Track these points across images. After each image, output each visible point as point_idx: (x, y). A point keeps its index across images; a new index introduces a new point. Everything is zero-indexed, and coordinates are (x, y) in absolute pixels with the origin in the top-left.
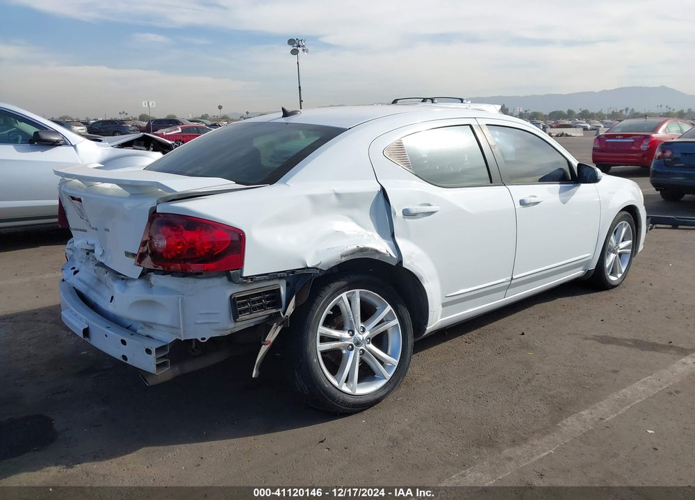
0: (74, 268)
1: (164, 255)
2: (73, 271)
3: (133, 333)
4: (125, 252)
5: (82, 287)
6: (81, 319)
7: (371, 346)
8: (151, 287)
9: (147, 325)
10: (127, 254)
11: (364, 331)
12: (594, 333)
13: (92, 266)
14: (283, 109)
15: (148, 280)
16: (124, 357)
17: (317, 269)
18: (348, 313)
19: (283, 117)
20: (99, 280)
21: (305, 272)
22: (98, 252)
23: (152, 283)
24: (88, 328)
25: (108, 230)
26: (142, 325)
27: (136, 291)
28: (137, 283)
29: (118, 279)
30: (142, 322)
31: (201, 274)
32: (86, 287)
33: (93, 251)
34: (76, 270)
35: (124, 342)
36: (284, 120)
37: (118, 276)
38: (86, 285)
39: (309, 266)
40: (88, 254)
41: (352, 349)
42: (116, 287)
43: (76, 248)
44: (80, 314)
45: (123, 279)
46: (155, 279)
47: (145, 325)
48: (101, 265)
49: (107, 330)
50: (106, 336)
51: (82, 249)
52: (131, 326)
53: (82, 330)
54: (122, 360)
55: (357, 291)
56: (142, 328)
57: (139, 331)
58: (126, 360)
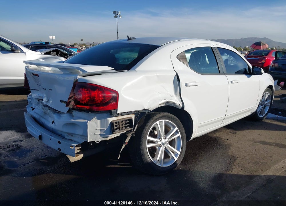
0: (32, 107)
1: (81, 102)
2: (32, 109)
3: (63, 138)
4: (61, 100)
5: (36, 116)
6: (37, 131)
7: (169, 145)
8: (73, 117)
9: (70, 134)
10: (61, 101)
11: (166, 139)
12: (258, 140)
13: (41, 107)
14: (128, 36)
15: (71, 114)
16: (59, 149)
17: (149, 110)
18: (159, 130)
19: (128, 40)
20: (45, 113)
21: (143, 111)
22: (45, 100)
23: (74, 115)
24: (41, 135)
25: (51, 90)
26: (67, 135)
27: (65, 118)
28: (66, 115)
29: (56, 113)
30: (67, 133)
31: (98, 111)
32: (39, 116)
33: (42, 100)
34: (33, 108)
35: (59, 142)
36: (128, 42)
37: (55, 111)
38: (39, 115)
39: (145, 109)
40: (39, 101)
41: (161, 147)
42: (55, 117)
43: (32, 98)
44: (37, 129)
45: (58, 113)
46: (75, 113)
47: (69, 134)
48: (47, 106)
49: (51, 137)
50: (50, 139)
51: (36, 98)
52: (61, 134)
53: (38, 136)
54: (58, 150)
55: (163, 121)
56: (67, 136)
57: (66, 137)
58: (60, 150)
